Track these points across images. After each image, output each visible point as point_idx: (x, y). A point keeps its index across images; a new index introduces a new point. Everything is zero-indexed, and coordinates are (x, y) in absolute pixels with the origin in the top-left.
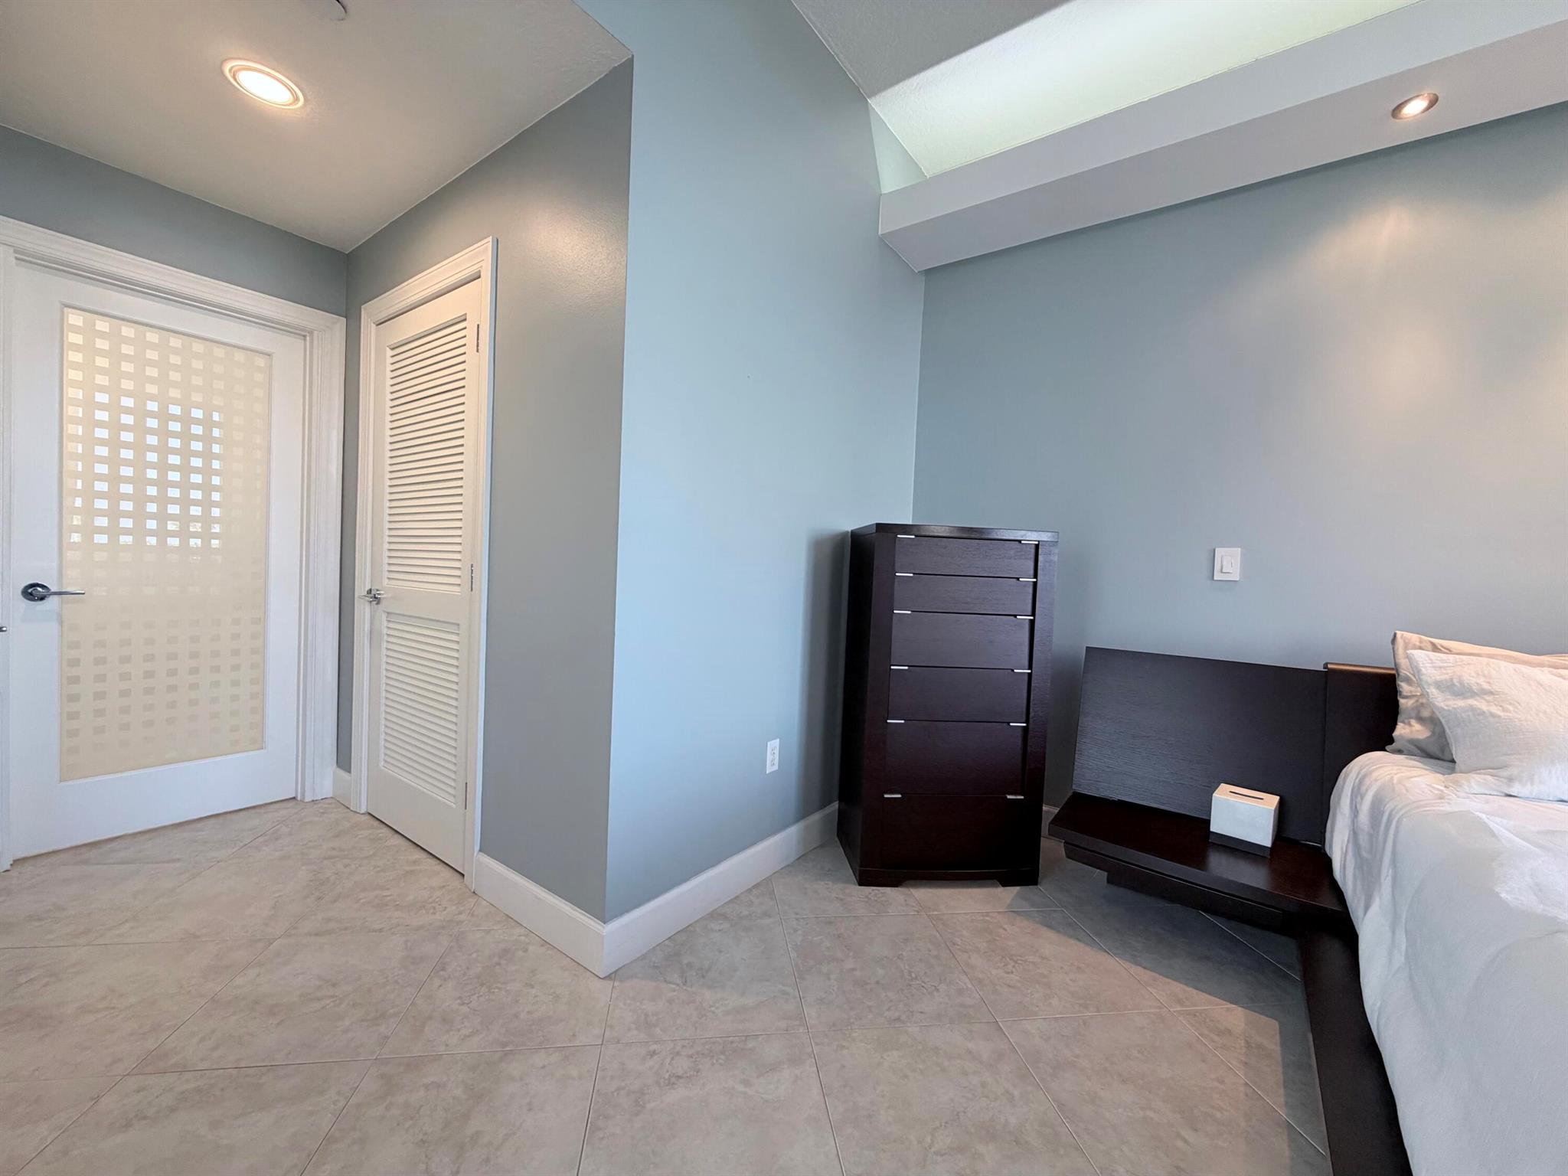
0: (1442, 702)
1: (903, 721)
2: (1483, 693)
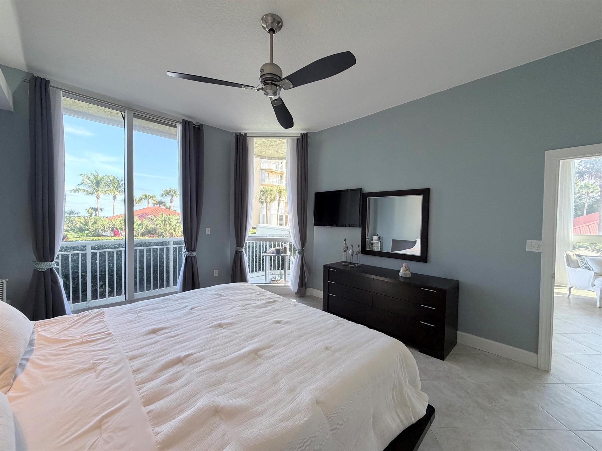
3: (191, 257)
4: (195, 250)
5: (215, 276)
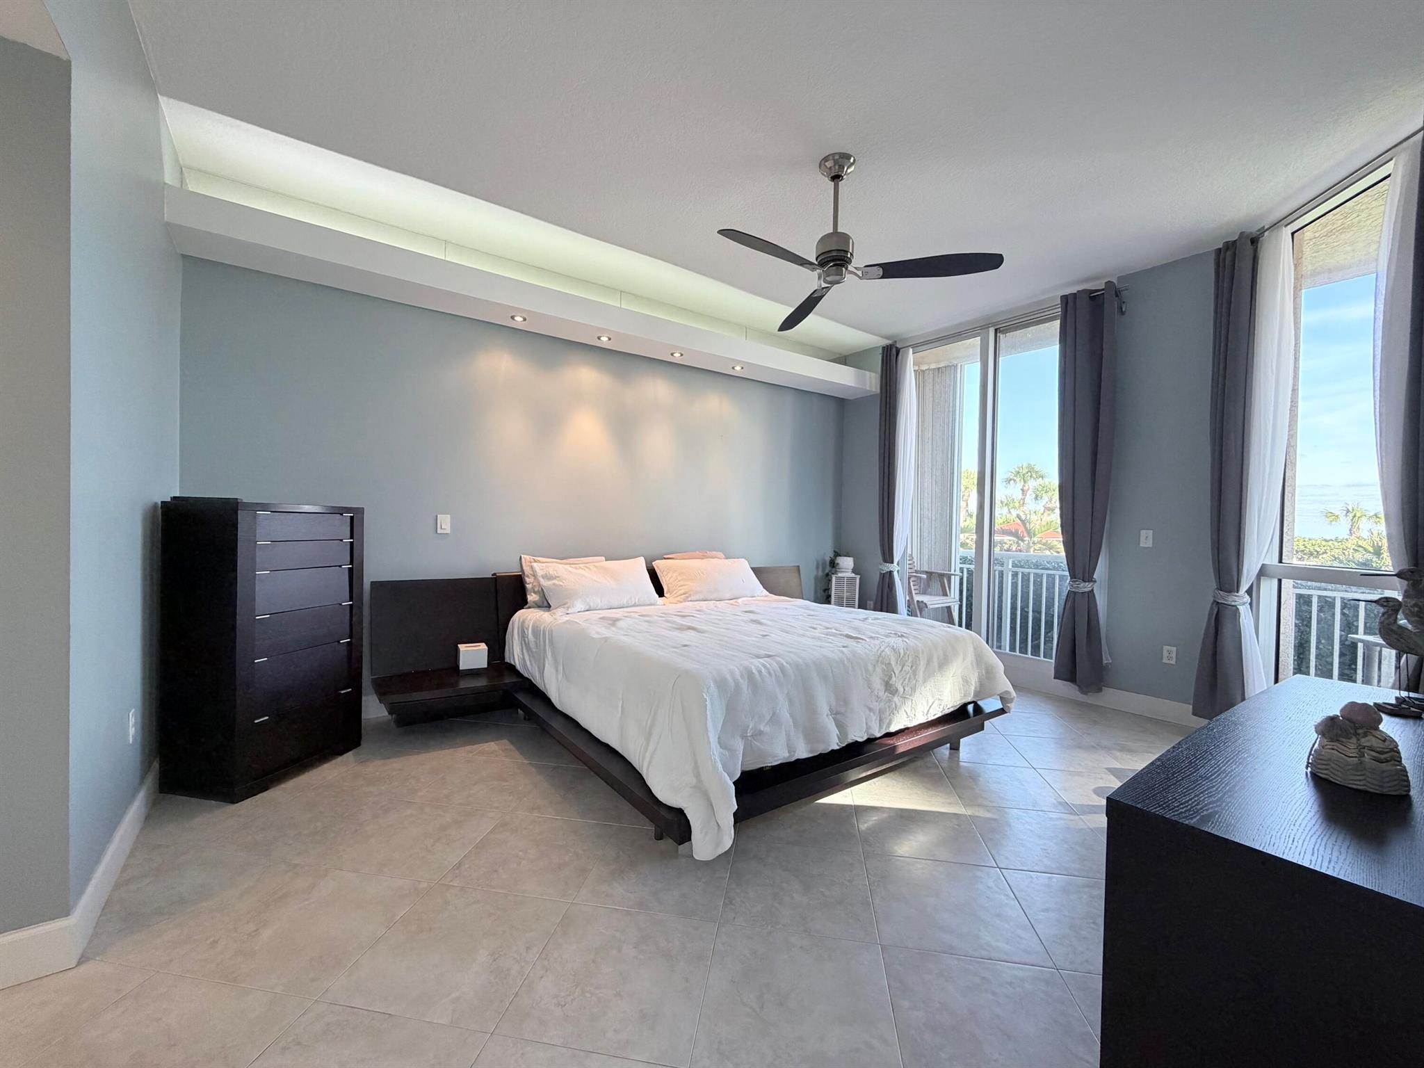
0: (544, 583)
1: (266, 659)
2: (556, 577)
4: (1089, 578)
5: (1165, 661)
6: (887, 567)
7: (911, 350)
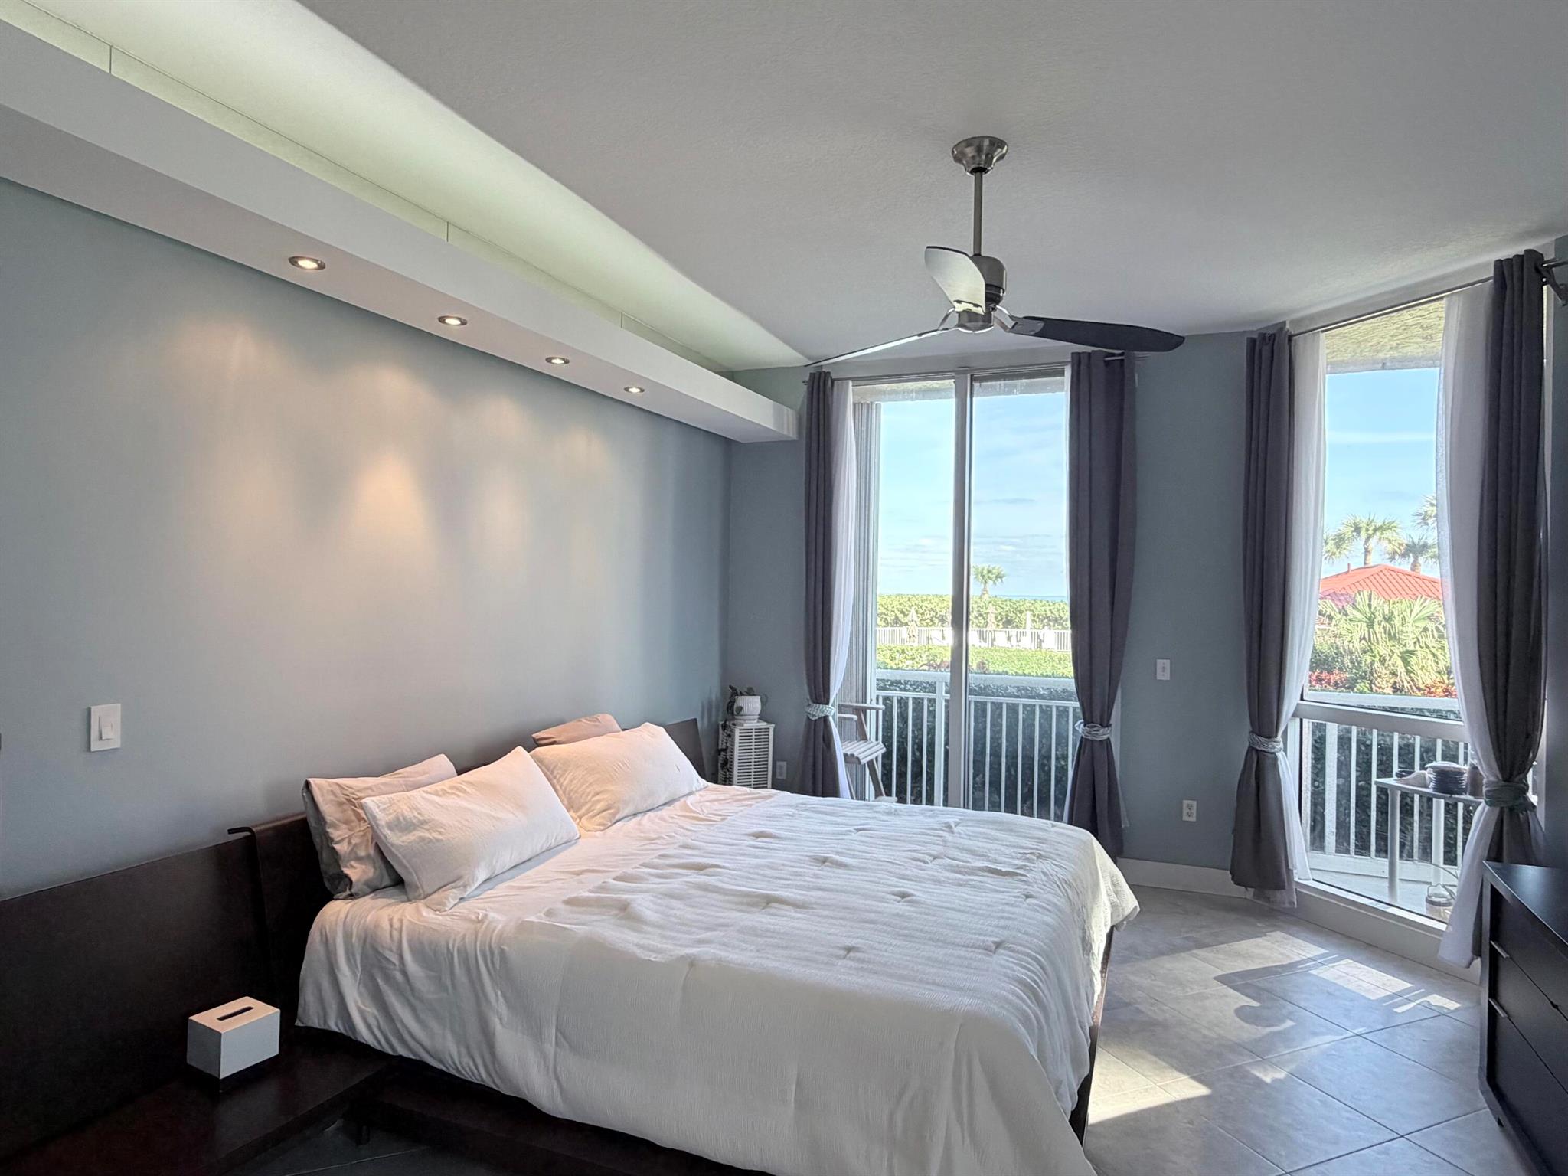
0: (394, 836)
3: (1092, 741)
4: (1105, 723)
5: (1185, 818)
6: (817, 711)
7: (851, 383)
